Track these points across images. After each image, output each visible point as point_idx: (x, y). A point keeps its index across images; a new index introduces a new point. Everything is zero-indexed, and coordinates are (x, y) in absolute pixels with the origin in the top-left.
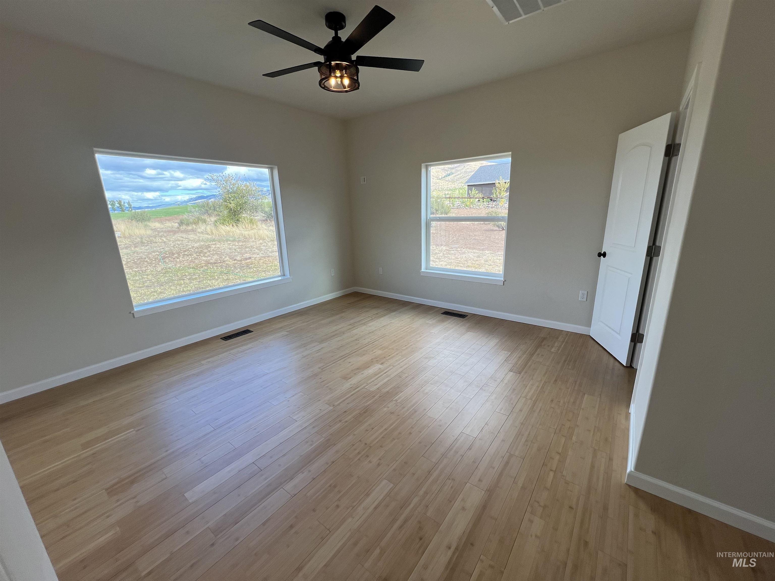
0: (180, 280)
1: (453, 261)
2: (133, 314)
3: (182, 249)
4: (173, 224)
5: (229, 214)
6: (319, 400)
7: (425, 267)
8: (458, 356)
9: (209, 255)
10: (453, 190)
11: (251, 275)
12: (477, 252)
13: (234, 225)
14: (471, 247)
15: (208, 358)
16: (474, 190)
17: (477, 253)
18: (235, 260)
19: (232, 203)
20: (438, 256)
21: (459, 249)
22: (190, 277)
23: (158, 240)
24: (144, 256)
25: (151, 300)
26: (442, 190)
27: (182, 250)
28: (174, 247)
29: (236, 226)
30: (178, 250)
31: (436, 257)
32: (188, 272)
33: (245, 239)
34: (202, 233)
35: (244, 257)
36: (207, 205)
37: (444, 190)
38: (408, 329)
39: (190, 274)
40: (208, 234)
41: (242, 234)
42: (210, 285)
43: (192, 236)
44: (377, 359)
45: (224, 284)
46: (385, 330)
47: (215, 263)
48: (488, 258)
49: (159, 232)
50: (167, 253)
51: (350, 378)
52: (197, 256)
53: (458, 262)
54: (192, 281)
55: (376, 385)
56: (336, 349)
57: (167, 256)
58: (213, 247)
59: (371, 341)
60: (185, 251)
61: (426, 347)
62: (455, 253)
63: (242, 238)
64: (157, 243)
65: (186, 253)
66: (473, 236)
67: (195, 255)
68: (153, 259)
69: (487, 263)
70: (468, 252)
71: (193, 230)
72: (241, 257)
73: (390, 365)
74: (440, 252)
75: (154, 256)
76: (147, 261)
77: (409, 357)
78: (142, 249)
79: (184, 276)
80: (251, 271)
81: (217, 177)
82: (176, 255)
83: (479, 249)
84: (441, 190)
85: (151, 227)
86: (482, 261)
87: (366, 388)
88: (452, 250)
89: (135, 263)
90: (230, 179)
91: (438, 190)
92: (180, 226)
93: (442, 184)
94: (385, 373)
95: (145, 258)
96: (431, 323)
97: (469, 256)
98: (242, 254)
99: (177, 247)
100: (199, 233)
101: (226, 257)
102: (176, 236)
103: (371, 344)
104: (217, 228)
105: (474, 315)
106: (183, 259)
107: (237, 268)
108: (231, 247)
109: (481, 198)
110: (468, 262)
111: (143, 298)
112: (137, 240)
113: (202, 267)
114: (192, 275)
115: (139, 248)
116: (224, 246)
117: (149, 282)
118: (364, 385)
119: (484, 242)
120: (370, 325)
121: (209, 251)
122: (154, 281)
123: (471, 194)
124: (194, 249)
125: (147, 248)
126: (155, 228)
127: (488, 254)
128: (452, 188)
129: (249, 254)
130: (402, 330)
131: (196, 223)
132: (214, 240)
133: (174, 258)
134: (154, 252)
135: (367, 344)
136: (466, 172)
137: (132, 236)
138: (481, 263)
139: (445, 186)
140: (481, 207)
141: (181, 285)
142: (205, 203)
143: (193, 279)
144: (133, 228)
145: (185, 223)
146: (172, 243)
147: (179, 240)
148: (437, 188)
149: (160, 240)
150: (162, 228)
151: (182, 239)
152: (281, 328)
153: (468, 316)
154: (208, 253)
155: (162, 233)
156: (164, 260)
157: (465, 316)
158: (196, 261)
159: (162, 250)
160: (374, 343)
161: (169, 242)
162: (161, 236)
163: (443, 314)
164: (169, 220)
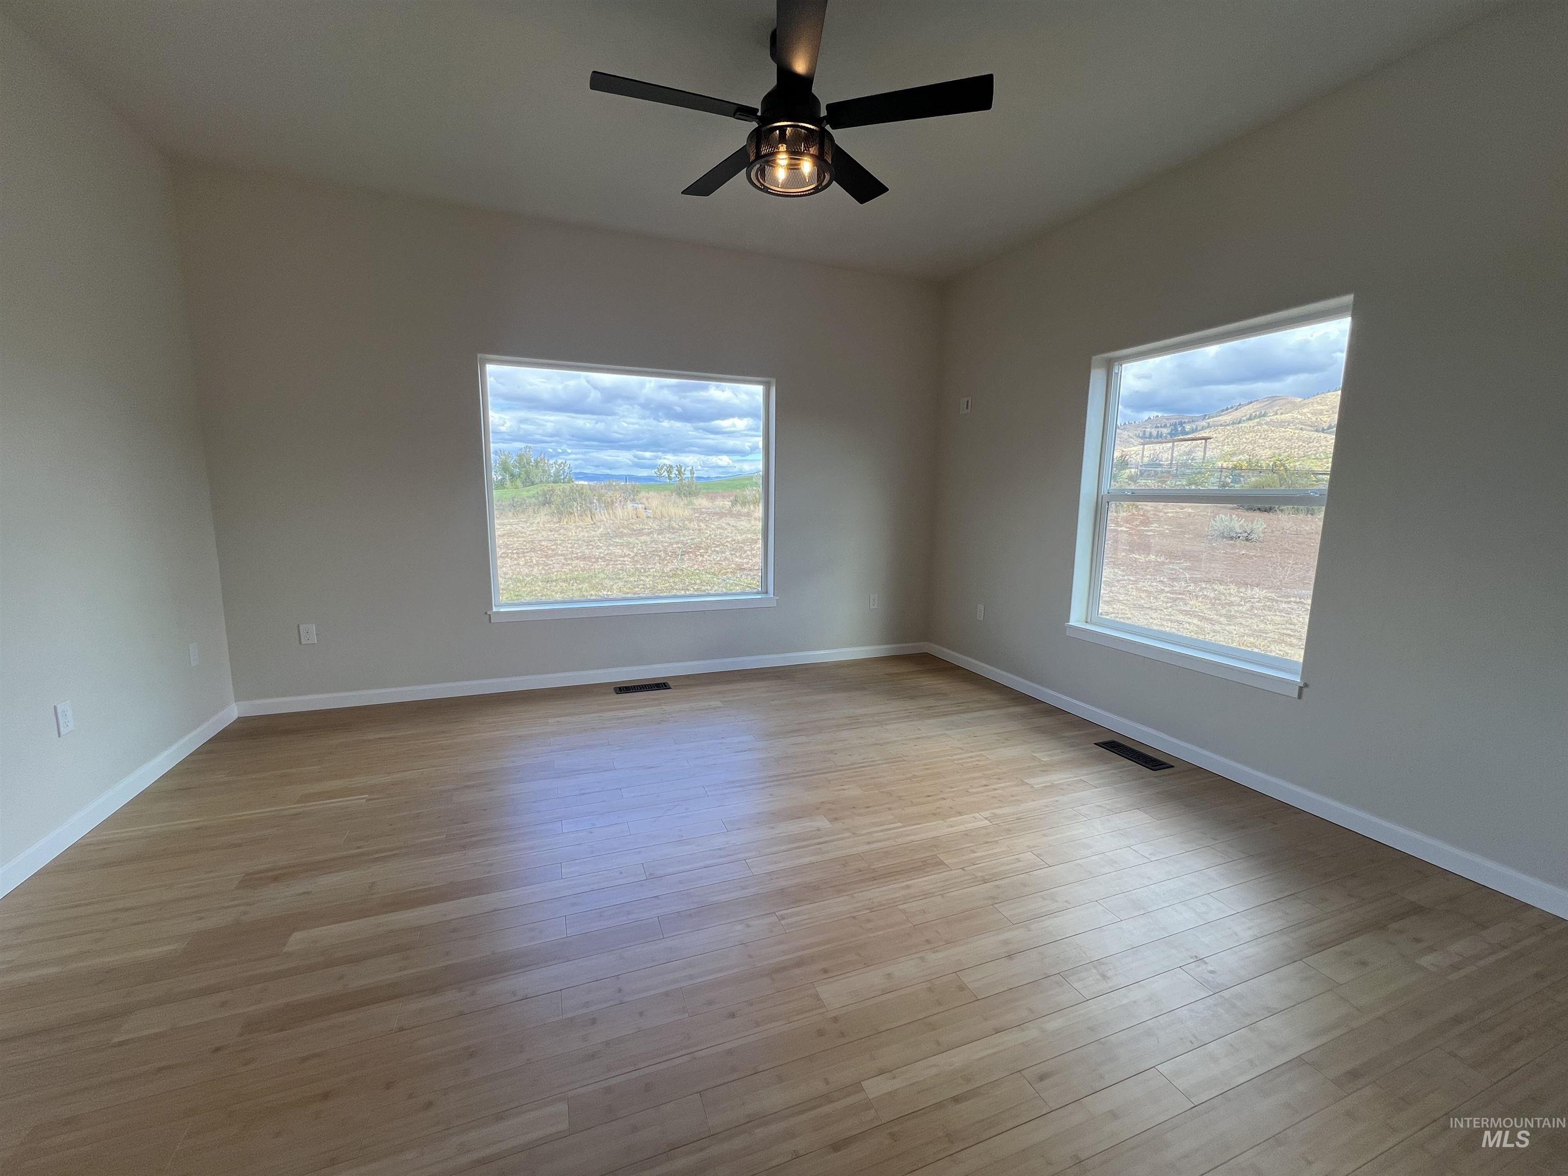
1: (1270, 627)
2: (488, 615)
4: (726, 503)
6: (639, 852)
7: (1084, 616)
15: (564, 715)
20: (1231, 611)
23: (694, 525)
24: (661, 548)
27: (715, 544)
28: (708, 539)
30: (710, 543)
31: (1224, 612)
38: (969, 760)
44: (833, 806)
46: (915, 747)
49: (702, 513)
50: (693, 546)
51: (739, 829)
55: (775, 863)
57: (690, 550)
59: (860, 763)
60: (717, 546)
61: (976, 815)
64: (689, 529)
65: (717, 549)
68: (670, 554)
73: (847, 830)
74: (1243, 603)
75: (674, 549)
76: (660, 556)
77: (912, 825)
78: (665, 537)
82: (702, 551)
85: (694, 506)
87: (749, 860)
89: (645, 557)
92: (733, 505)
95: (661, 551)
96: (1045, 759)
99: (712, 538)
100: (755, 519)
102: (721, 521)
105: (1195, 770)
106: (709, 558)
112: (666, 524)
115: (662, 536)
125: (673, 536)
126: (699, 507)
130: (955, 757)
133: (697, 556)
134: (677, 543)
135: (844, 768)
137: (663, 516)
144: (669, 505)
145: (740, 502)
146: (708, 532)
147: (722, 528)
148: (1310, 453)
149: (696, 526)
150: (709, 509)
151: (727, 527)
152: (720, 693)
153: (1173, 766)
154: (748, 552)
155: (705, 516)
156: (683, 557)
157: (1164, 766)
158: (724, 563)
159: (689, 541)
160: (863, 769)
161: (706, 529)
162: (701, 521)
163: (1099, 746)
164: (723, 497)
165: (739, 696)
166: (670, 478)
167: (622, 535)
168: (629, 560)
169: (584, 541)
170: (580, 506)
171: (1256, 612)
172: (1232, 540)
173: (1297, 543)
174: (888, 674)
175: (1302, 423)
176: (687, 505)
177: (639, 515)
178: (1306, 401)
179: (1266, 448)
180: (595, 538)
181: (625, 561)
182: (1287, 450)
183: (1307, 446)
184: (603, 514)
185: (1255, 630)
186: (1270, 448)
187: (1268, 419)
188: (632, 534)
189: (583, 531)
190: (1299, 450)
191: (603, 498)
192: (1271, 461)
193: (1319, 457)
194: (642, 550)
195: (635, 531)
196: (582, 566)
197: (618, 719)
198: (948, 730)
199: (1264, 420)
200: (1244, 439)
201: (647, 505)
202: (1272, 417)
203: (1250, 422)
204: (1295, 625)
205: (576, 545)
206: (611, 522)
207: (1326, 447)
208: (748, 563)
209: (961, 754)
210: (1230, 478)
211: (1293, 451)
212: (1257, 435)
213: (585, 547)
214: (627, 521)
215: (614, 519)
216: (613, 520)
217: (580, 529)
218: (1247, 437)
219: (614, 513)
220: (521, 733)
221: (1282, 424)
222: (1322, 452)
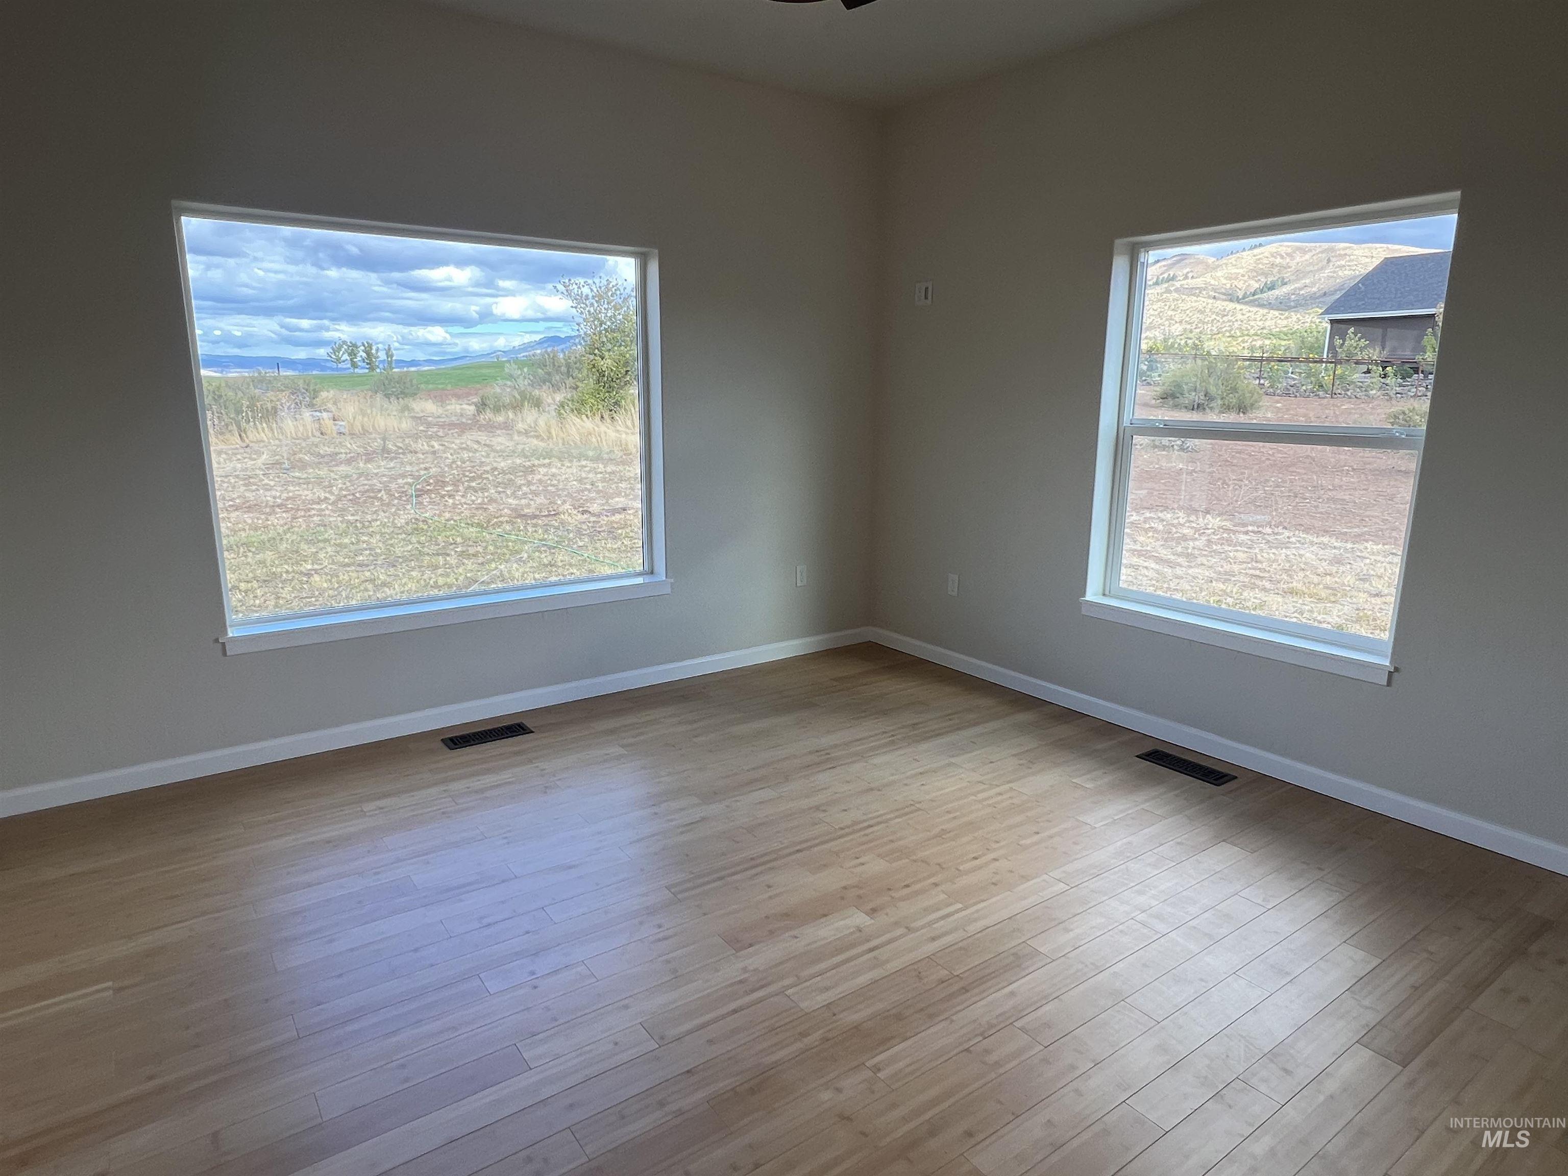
0: (438, 555)
1: (1236, 568)
2: (223, 644)
3: (467, 474)
4: (465, 406)
5: (597, 386)
6: (626, 1007)
7: (1101, 586)
8: (1157, 932)
9: (525, 494)
10: (1282, 336)
11: (610, 558)
12: (1336, 544)
13: (606, 416)
14: (1316, 525)
15: (385, 796)
16: (1353, 336)
17: (1335, 548)
18: (584, 512)
19: (607, 357)
20: (1187, 548)
21: (1268, 530)
22: (464, 549)
23: (422, 445)
24: (379, 486)
25: (354, 602)
26: (1243, 335)
27: (467, 476)
28: (452, 467)
29: (609, 421)
30: (458, 475)
31: (1179, 549)
32: (462, 536)
33: (625, 455)
34: (526, 433)
35: (609, 505)
36: (552, 361)
37: (1248, 335)
38: (1000, 798)
39: (466, 539)
40: (537, 437)
41: (621, 441)
42: (502, 575)
43: (501, 441)
44: (861, 892)
45: (537, 576)
46: (923, 788)
47: (535, 517)
48: (1373, 570)
49: (429, 425)
50: (431, 481)
51: (751, 945)
52: (496, 495)
53: (1258, 573)
54: (465, 561)
55: (827, 989)
56: (745, 831)
57: (428, 488)
58: (542, 473)
59: (865, 821)
60: (472, 479)
61: (1045, 877)
62: (1252, 541)
63: (618, 454)
64: (416, 453)
65: (474, 484)
66: (1330, 487)
67: (493, 491)
68: (397, 495)
69: (1367, 585)
70: (1299, 541)
71: (507, 426)
72: (603, 505)
73: (896, 924)
74: (1197, 536)
75: (401, 487)
76: (381, 499)
77: (975, 904)
78: (379, 467)
79: (452, 544)
80: (615, 546)
81: (579, 288)
82: (449, 488)
83: (1343, 536)
84: (1239, 334)
85: (414, 412)
86: (1349, 579)
87: (789, 992)
88: (1242, 529)
89: (355, 501)
90: (610, 294)
91: (1228, 334)
92: (479, 412)
93: (1245, 317)
94: (871, 950)
95: (380, 491)
96: (1089, 785)
97: (1301, 556)
98: (607, 496)
99: (457, 467)
100: (519, 432)
101: (564, 502)
102: (465, 437)
103: (861, 830)
104: (562, 423)
105: (1261, 780)
106: (463, 500)
107: (584, 535)
108: (584, 475)
109: (1377, 364)
110: (1291, 576)
111: (340, 593)
112: (376, 444)
113: (500, 524)
114: (471, 543)
115: (374, 464)
116: (568, 472)
117: (368, 552)
118: (786, 982)
119: (1368, 513)
120: (877, 760)
121: (529, 483)
122: (379, 551)
123: (1339, 350)
124: (495, 476)
125: (392, 465)
126: (422, 415)
127: (1373, 554)
128: (1278, 330)
129: (622, 499)
130: (981, 796)
131: (517, 407)
132: (548, 454)
133: (443, 497)
134: (403, 476)
135: (847, 830)
136: (1332, 277)
137: (368, 431)
138: (1344, 584)
139: (1252, 323)
140: (1374, 392)
141: (436, 567)
142: (549, 355)
143: (469, 557)
144: (374, 413)
145: (492, 406)
146: (449, 456)
147: (467, 449)
148: (1224, 329)
149: (426, 447)
150: (439, 417)
151: (476, 446)
152: (612, 732)
153: (1236, 778)
154: (524, 488)
155: (435, 430)
156: (420, 499)
157: (1226, 778)
158: (490, 507)
159: (422, 472)
160: (870, 830)
161: (445, 452)
162: (431, 437)
163: (1143, 759)
164: (458, 397)
165: (642, 734)
166: (354, 365)
167: (303, 466)
168: (330, 507)
169: (237, 477)
170: (219, 417)
171: (1215, 547)
172: (1164, 450)
173: (1237, 453)
174: (835, 680)
175: (1215, 290)
176: (402, 411)
177: (324, 431)
178: (1220, 262)
179: (1176, 322)
180: (258, 472)
181: (323, 510)
182: (1200, 325)
183: (1221, 321)
184: (260, 429)
185: (1220, 573)
186: (1181, 322)
187: (1178, 284)
188: (320, 463)
189: (230, 460)
190: (1213, 326)
191: (258, 404)
192: (1181, 339)
193: (1234, 335)
194: (347, 489)
195: (323, 457)
196: (250, 521)
197: (476, 792)
198: (953, 756)
199: (1173, 285)
200: (1151, 310)
201: (337, 414)
202: (1183, 282)
203: (1157, 287)
204: (1261, 562)
205: (225, 485)
206: (277, 442)
207: (1242, 321)
208: (529, 505)
209: (984, 791)
210: (1145, 365)
211: (1206, 327)
212: (1166, 305)
213: (242, 489)
214: (305, 440)
215: (281, 437)
216: (280, 440)
217: (224, 456)
218: (1155, 307)
219: (281, 428)
220: (328, 835)
221: (1193, 292)
222: (1237, 328)
